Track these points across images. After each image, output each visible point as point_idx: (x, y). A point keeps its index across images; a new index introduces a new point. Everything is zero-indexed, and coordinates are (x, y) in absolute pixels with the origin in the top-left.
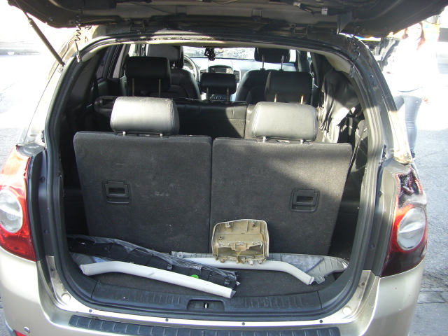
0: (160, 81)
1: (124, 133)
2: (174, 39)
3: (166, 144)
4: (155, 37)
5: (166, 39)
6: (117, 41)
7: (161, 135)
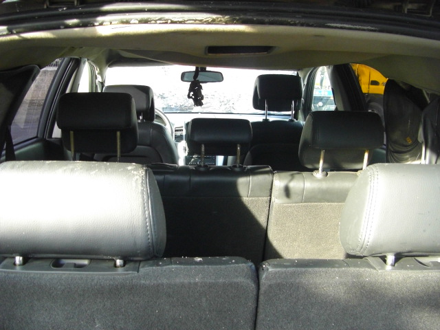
0: (118, 133)
1: (18, 259)
2: (146, 22)
3: (133, 289)
4: (100, 19)
5: (127, 22)
6: (10, 32)
7: (119, 262)
